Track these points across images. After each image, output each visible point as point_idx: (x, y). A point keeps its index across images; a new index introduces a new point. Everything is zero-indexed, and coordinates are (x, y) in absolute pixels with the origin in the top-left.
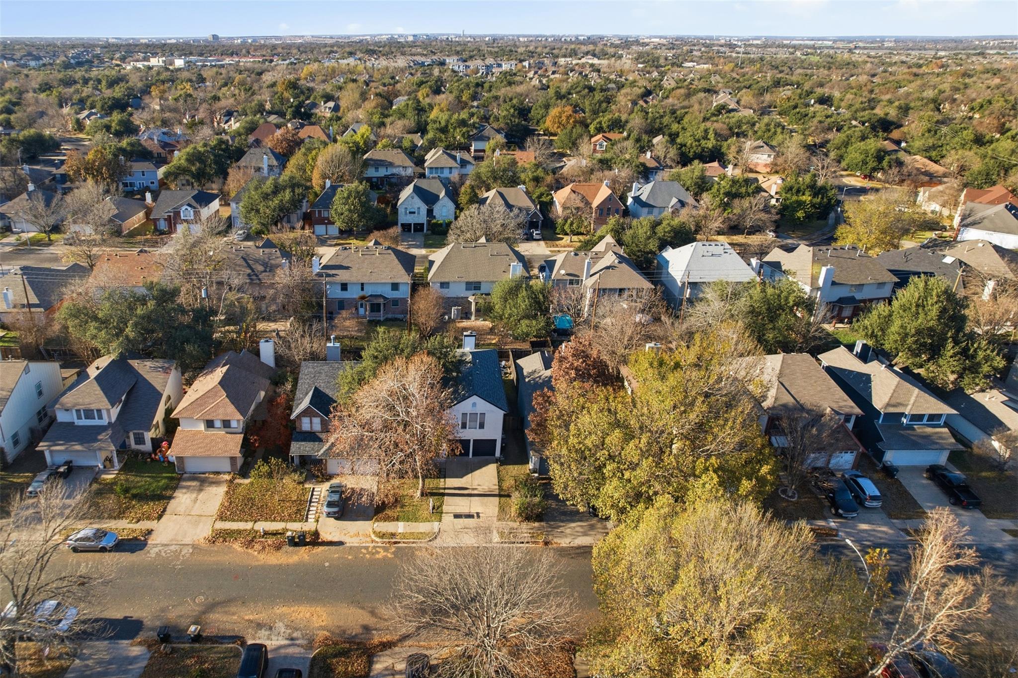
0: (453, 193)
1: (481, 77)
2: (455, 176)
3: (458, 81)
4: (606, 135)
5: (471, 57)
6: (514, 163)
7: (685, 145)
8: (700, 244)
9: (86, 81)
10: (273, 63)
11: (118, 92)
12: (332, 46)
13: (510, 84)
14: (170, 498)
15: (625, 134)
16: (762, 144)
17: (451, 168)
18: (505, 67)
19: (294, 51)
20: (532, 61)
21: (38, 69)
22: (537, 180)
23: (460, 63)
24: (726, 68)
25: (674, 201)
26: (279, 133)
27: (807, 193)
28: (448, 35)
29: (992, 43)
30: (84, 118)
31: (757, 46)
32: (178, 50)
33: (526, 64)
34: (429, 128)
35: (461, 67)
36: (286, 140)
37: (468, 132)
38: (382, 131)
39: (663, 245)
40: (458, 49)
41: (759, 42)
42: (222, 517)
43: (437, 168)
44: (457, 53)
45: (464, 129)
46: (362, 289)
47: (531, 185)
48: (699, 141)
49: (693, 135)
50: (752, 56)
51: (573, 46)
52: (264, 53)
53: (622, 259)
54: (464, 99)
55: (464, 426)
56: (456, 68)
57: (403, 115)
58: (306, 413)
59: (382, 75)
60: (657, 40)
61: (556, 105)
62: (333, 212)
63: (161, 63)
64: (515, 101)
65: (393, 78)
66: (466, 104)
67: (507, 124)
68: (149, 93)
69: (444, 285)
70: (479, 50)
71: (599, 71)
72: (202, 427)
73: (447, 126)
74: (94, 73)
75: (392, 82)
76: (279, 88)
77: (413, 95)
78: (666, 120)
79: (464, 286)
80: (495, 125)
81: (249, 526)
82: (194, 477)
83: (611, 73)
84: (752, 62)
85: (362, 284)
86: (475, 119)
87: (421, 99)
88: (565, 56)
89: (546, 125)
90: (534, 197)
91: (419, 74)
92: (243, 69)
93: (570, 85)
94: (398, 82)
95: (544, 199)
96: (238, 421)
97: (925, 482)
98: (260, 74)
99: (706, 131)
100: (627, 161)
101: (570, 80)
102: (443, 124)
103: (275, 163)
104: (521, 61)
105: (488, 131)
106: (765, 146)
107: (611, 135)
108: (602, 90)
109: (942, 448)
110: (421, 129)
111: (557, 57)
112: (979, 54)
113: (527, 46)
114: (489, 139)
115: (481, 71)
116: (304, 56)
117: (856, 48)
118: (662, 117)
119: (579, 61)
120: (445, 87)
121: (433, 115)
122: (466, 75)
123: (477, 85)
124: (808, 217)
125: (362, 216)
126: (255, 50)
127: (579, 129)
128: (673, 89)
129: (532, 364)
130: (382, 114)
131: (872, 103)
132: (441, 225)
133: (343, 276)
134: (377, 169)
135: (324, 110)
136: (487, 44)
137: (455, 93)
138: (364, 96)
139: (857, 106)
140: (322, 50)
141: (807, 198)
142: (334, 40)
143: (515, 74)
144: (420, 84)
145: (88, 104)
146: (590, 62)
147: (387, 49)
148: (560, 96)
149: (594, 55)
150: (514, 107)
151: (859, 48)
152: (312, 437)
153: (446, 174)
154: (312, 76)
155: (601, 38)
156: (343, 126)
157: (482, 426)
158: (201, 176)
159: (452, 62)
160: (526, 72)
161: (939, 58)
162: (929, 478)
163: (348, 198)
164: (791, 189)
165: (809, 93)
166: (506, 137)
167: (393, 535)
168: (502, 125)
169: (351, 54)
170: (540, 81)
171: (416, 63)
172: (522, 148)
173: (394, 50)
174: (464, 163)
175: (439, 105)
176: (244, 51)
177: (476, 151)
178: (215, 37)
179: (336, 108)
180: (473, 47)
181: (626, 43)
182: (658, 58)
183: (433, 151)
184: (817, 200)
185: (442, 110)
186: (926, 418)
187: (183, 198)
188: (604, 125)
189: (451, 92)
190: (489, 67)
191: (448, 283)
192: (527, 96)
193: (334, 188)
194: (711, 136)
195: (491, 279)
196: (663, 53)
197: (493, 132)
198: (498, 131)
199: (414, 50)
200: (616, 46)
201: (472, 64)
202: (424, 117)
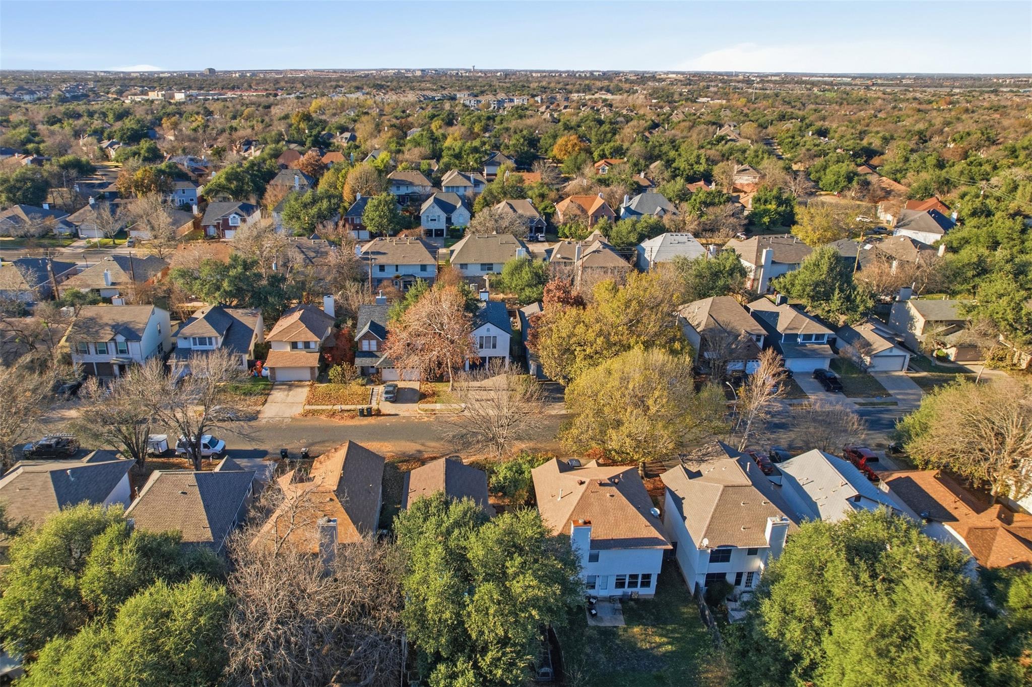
0: (468, 204)
1: (493, 111)
2: (469, 192)
3: (469, 114)
4: (608, 161)
5: (482, 92)
6: (521, 180)
7: (679, 169)
8: (669, 234)
9: (91, 114)
10: (278, 98)
11: (129, 123)
12: (337, 80)
13: (521, 117)
14: (268, 394)
15: (625, 159)
16: (748, 167)
17: (465, 187)
18: (517, 102)
19: (299, 85)
20: (544, 96)
21: (34, 102)
22: (542, 196)
23: (471, 98)
24: (739, 103)
25: (659, 209)
26: (303, 159)
27: (773, 203)
28: (458, 70)
29: (1008, 81)
30: (107, 148)
31: (775, 82)
32: (176, 84)
33: (538, 99)
34: (444, 154)
35: (472, 102)
36: (311, 164)
37: (481, 158)
38: (400, 157)
39: (642, 238)
40: (469, 84)
41: (777, 78)
42: (309, 403)
43: (453, 187)
44: (468, 88)
45: (477, 156)
46: (397, 270)
47: (537, 200)
48: (692, 165)
49: (687, 161)
50: (768, 92)
51: (587, 82)
52: (267, 87)
53: (605, 246)
54: (476, 130)
55: (481, 347)
56: (467, 103)
57: (418, 144)
58: (366, 336)
59: (393, 109)
60: (674, 76)
61: (563, 135)
62: (365, 218)
63: (160, 97)
64: (525, 132)
65: (404, 112)
66: (478, 135)
67: (517, 151)
68: (160, 125)
69: (464, 266)
70: (491, 86)
71: (611, 106)
72: (288, 348)
73: (460, 153)
74: (95, 106)
75: (404, 115)
76: (293, 120)
77: (426, 127)
78: (665, 148)
79: (479, 267)
80: (506, 152)
81: (330, 407)
82: (283, 383)
83: (623, 108)
84: (766, 97)
85: (397, 266)
86: (487, 147)
87: (434, 131)
88: (578, 92)
89: (554, 153)
90: (540, 209)
91: (430, 108)
92: (248, 102)
93: (579, 118)
94: (409, 116)
95: (548, 211)
96: (316, 342)
97: (812, 380)
98: (268, 107)
99: (698, 157)
100: (622, 180)
101: (581, 114)
102: (457, 150)
103: (306, 182)
104: (533, 96)
105: (499, 157)
106: (751, 170)
107: (613, 161)
108: (611, 123)
109: (824, 357)
110: (437, 155)
111: (571, 92)
112: (992, 92)
113: (540, 82)
114: (499, 164)
115: (492, 106)
116: (308, 91)
117: (873, 85)
118: (661, 145)
119: (593, 97)
120: (457, 120)
121: (448, 143)
122: (478, 110)
123: (489, 118)
124: (773, 222)
125: (390, 221)
126: (258, 84)
127: (583, 155)
128: (679, 122)
129: (531, 310)
130: (398, 143)
131: (862, 134)
132: (458, 230)
133: (381, 260)
134: (398, 188)
135: (341, 140)
136: (499, 79)
137: (467, 125)
138: (378, 128)
139: (848, 136)
140: (328, 85)
141: (772, 206)
142: (338, 75)
143: (527, 109)
144: (432, 117)
145: (105, 135)
146: (604, 97)
147: (395, 83)
148: (567, 127)
149: (608, 91)
150: (524, 137)
151: (877, 85)
152: (370, 354)
153: (461, 192)
154: (322, 110)
155: (617, 74)
156: (363, 153)
157: (494, 347)
158: (238, 193)
159: (463, 97)
160: (538, 107)
161: (953, 95)
162: (816, 378)
163: (378, 206)
164: (759, 200)
165: (809, 126)
166: (516, 162)
167: (433, 410)
168: (512, 153)
169: (358, 89)
170: (551, 115)
171: (426, 98)
172: (529, 170)
173: (402, 85)
174: (477, 183)
175: (453, 134)
176: (245, 85)
177: (488, 175)
178: (212, 71)
179: (353, 138)
180: (485, 83)
181: (643, 78)
182: (673, 94)
183: (449, 173)
184: (782, 209)
185: (455, 140)
186: (814, 337)
187: (229, 208)
188: (607, 153)
189: (463, 124)
190: (500, 103)
191: (466, 264)
192: (536, 128)
193: (364, 201)
194: (703, 161)
195: (501, 261)
196: (677, 89)
197: (503, 158)
198: (508, 157)
199: (423, 85)
200: (632, 82)
201: (483, 99)
202: (438, 146)
